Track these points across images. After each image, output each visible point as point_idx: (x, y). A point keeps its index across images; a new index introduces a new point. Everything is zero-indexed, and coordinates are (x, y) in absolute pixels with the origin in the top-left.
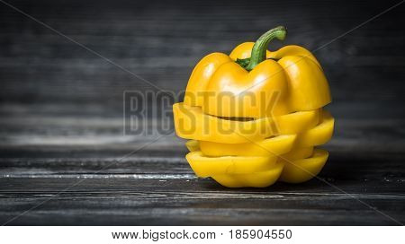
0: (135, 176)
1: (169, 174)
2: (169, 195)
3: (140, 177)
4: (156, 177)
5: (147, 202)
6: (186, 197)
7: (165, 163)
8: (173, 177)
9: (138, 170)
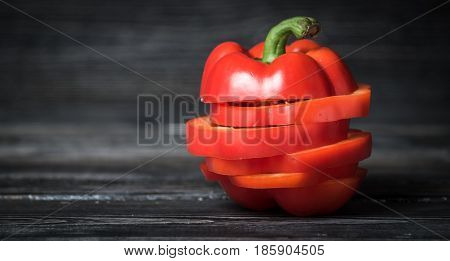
0: (30, 197)
1: (74, 194)
2: (69, 221)
3: (37, 198)
4: (57, 198)
5: (40, 230)
6: (91, 223)
7: (71, 182)
8: (79, 198)
9: (36, 190)
